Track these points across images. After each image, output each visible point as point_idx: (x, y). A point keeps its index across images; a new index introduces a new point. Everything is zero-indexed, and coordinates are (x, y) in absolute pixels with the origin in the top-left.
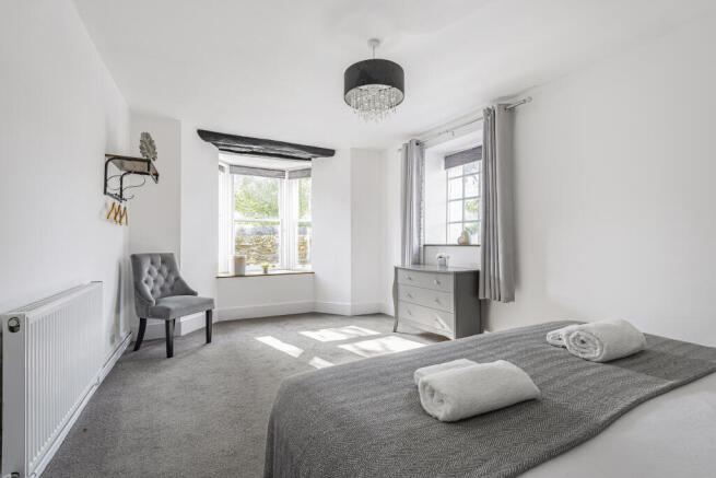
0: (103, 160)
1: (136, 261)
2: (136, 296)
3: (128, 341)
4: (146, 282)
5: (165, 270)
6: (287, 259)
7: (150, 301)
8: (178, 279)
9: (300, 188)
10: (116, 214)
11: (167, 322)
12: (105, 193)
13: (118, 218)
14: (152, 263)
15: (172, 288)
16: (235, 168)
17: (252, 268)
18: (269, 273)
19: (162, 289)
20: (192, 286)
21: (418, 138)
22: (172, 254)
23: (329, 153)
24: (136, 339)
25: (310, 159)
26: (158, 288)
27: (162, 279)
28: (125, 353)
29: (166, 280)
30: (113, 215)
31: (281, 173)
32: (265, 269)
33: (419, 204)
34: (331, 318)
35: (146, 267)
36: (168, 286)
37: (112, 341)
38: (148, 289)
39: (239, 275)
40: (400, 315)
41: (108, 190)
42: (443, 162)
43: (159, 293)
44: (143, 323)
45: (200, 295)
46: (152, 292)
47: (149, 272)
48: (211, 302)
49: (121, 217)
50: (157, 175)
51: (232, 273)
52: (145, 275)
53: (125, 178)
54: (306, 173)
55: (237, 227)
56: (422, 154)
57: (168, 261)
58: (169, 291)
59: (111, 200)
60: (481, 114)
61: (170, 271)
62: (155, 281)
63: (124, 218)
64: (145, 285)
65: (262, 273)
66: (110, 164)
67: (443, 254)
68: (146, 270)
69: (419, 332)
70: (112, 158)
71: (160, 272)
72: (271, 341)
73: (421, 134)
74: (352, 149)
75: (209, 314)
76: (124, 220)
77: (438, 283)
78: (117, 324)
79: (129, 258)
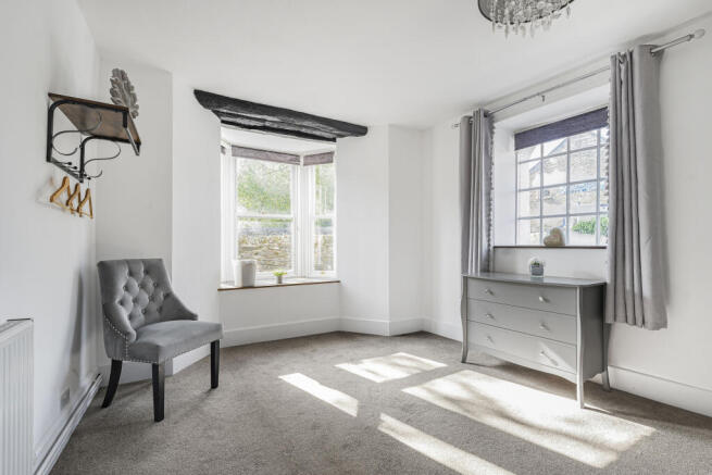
0: (44, 103)
1: (106, 271)
2: (106, 326)
3: (93, 391)
4: (122, 303)
5: (150, 284)
6: (302, 264)
7: (127, 334)
8: (169, 295)
9: (318, 178)
10: (71, 197)
11: (155, 367)
12: (49, 158)
13: (75, 203)
14: (131, 274)
15: (160, 310)
16: (240, 150)
17: (263, 277)
18: (284, 282)
19: (146, 312)
20: (189, 305)
21: (487, 108)
22: (160, 260)
23: (360, 131)
24: (106, 384)
25: (334, 140)
26: (139, 310)
27: (145, 297)
28: (89, 412)
29: (152, 299)
30: (64, 196)
31: (294, 159)
32: (280, 279)
33: (488, 194)
34: (364, 339)
35: (122, 280)
36: (154, 307)
37: (65, 400)
38: (124, 313)
39: (247, 286)
40: (472, 340)
41: (55, 155)
42: (512, 141)
43: (142, 317)
44: (116, 367)
45: (201, 319)
46: (131, 317)
47: (127, 288)
48: (218, 328)
49: (81, 203)
50: (138, 143)
51: (238, 283)
52: (121, 293)
53: (88, 145)
54: (327, 158)
55: (241, 225)
56: (491, 129)
57: (154, 271)
58: (157, 315)
59: (60, 174)
60: (608, 62)
61: (157, 285)
62: (135, 301)
63: (86, 205)
64: (120, 307)
65: (275, 282)
66: (58, 112)
67: (540, 260)
68: (121, 285)
69: (497, 363)
70: (59, 101)
71: (143, 286)
72: (301, 380)
73: (491, 102)
74: (391, 126)
75: (214, 345)
76: (85, 208)
77: (546, 300)
78: (75, 371)
79: (95, 268)
